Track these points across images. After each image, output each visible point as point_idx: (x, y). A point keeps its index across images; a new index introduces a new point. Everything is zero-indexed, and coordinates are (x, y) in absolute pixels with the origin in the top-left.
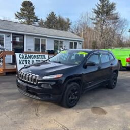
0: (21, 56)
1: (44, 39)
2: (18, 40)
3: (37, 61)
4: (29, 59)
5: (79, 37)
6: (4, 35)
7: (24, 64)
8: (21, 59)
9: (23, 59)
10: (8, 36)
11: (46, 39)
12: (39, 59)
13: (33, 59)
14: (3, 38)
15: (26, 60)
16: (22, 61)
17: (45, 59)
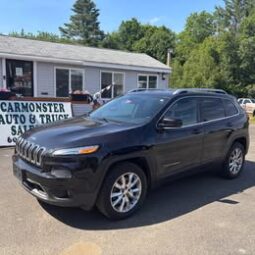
0: (6, 107)
1: (77, 69)
3: (42, 116)
8: (4, 114)
9: (10, 113)
11: (83, 70)
12: (48, 113)
13: (34, 113)
15: (16, 116)
16: (7, 116)
17: (62, 113)
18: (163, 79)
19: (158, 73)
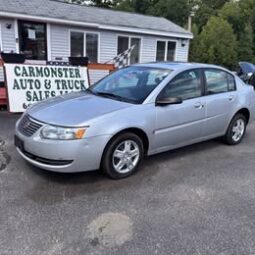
0: (20, 72)
1: (92, 32)
2: (32, 35)
3: (57, 81)
4: (40, 78)
5: (183, 30)
7: (24, 88)
8: (18, 79)
9: (25, 77)
10: (9, 27)
11: (99, 34)
12: (63, 78)
13: (50, 78)
15: (31, 81)
16: (21, 81)
17: (78, 79)
18: (183, 45)
19: (178, 38)
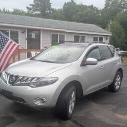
1: (62, 34)
2: (33, 36)
5: (105, 31)
6: (19, 31)
11: (65, 34)
14: (18, 34)
18: (106, 39)
